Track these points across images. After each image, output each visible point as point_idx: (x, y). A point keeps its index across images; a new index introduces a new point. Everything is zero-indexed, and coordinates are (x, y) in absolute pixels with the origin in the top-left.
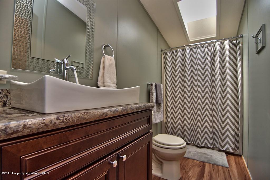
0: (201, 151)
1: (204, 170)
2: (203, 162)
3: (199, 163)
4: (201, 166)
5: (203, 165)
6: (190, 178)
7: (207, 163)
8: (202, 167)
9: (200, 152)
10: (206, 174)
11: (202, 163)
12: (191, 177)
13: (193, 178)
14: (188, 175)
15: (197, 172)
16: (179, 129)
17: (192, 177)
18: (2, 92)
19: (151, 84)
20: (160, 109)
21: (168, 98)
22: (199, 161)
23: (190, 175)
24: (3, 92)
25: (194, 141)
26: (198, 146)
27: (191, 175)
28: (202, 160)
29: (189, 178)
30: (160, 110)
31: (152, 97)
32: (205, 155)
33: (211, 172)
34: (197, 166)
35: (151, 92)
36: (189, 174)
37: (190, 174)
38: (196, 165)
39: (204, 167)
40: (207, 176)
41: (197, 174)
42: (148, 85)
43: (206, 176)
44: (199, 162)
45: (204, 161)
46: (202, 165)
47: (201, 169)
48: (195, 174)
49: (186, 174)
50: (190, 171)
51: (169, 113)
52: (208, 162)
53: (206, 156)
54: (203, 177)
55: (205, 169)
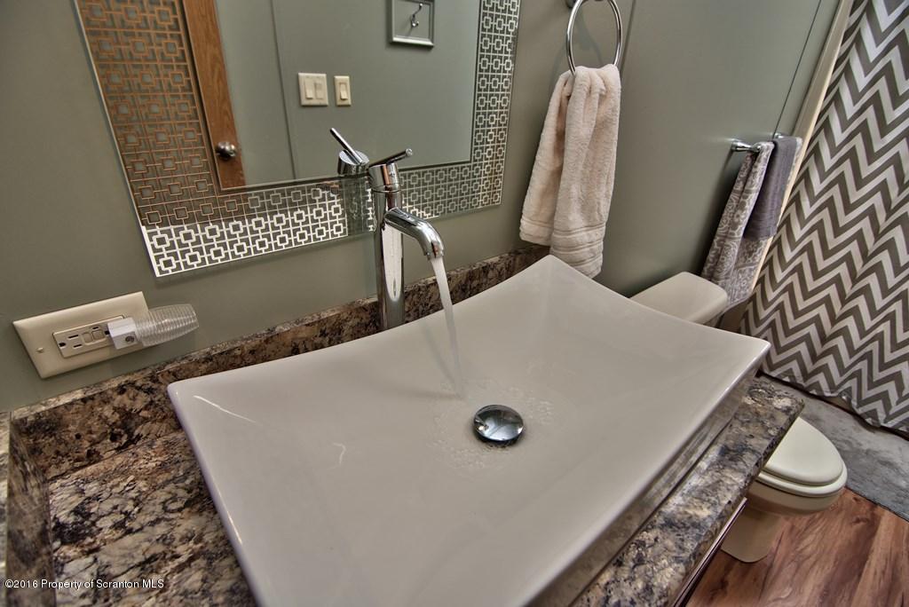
0: (875, 448)
1: (872, 543)
2: (874, 504)
3: (854, 501)
4: (858, 521)
5: (869, 516)
6: (804, 565)
7: (887, 512)
8: (862, 524)
9: (868, 452)
10: (876, 562)
11: (865, 508)
12: (812, 559)
13: (816, 567)
14: (801, 547)
15: (839, 542)
16: (807, 338)
17: (815, 563)
18: (155, 386)
19: (750, 151)
20: (750, 256)
21: (805, 203)
22: (856, 493)
23: (809, 549)
24: (161, 383)
25: (855, 397)
26: (869, 420)
27: (814, 552)
28: (871, 492)
29: (803, 561)
30: (750, 259)
31: (739, 212)
32: (885, 470)
33: (897, 558)
34: (843, 513)
35: (738, 187)
36: (806, 542)
37: (807, 546)
38: (841, 510)
39: (872, 525)
40: (875, 573)
41: (835, 551)
42: (734, 150)
43: (872, 571)
44: (856, 499)
45: (877, 501)
46: (864, 516)
47: (859, 534)
48: (827, 550)
49: (792, 542)
50: (811, 533)
51: (783, 271)
52: (893, 509)
53: (891, 475)
54: (860, 575)
55: (876, 539)
